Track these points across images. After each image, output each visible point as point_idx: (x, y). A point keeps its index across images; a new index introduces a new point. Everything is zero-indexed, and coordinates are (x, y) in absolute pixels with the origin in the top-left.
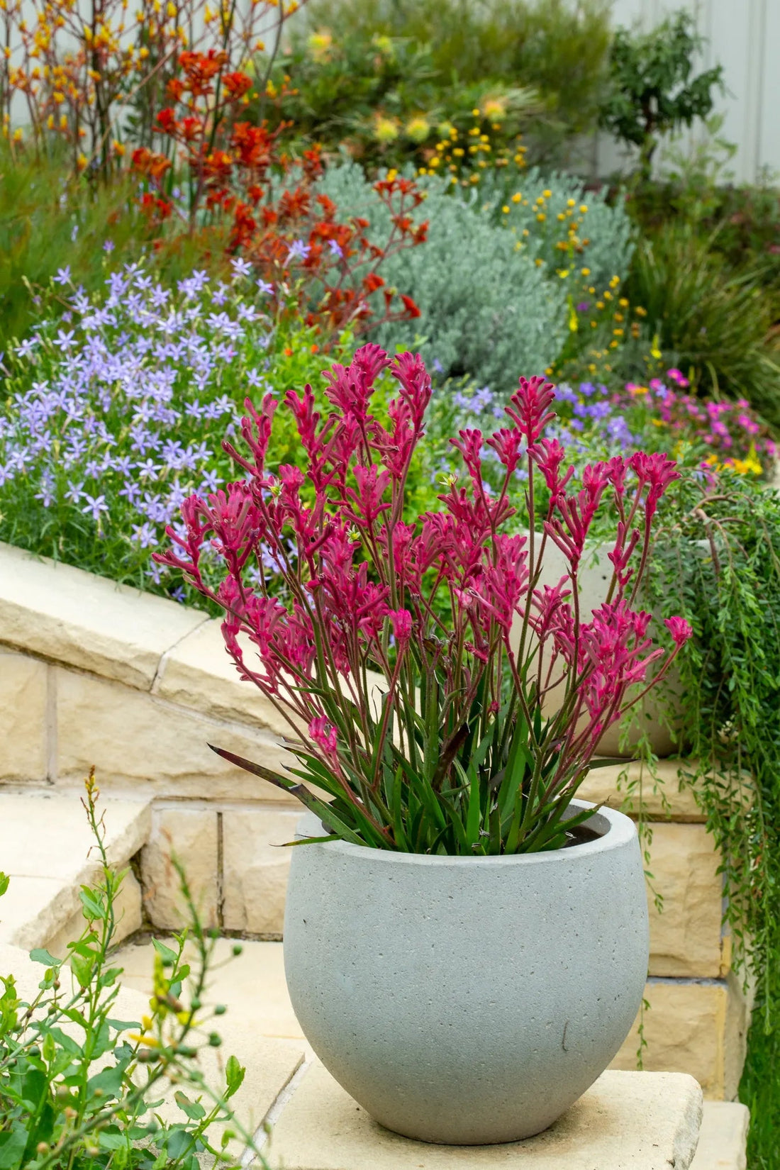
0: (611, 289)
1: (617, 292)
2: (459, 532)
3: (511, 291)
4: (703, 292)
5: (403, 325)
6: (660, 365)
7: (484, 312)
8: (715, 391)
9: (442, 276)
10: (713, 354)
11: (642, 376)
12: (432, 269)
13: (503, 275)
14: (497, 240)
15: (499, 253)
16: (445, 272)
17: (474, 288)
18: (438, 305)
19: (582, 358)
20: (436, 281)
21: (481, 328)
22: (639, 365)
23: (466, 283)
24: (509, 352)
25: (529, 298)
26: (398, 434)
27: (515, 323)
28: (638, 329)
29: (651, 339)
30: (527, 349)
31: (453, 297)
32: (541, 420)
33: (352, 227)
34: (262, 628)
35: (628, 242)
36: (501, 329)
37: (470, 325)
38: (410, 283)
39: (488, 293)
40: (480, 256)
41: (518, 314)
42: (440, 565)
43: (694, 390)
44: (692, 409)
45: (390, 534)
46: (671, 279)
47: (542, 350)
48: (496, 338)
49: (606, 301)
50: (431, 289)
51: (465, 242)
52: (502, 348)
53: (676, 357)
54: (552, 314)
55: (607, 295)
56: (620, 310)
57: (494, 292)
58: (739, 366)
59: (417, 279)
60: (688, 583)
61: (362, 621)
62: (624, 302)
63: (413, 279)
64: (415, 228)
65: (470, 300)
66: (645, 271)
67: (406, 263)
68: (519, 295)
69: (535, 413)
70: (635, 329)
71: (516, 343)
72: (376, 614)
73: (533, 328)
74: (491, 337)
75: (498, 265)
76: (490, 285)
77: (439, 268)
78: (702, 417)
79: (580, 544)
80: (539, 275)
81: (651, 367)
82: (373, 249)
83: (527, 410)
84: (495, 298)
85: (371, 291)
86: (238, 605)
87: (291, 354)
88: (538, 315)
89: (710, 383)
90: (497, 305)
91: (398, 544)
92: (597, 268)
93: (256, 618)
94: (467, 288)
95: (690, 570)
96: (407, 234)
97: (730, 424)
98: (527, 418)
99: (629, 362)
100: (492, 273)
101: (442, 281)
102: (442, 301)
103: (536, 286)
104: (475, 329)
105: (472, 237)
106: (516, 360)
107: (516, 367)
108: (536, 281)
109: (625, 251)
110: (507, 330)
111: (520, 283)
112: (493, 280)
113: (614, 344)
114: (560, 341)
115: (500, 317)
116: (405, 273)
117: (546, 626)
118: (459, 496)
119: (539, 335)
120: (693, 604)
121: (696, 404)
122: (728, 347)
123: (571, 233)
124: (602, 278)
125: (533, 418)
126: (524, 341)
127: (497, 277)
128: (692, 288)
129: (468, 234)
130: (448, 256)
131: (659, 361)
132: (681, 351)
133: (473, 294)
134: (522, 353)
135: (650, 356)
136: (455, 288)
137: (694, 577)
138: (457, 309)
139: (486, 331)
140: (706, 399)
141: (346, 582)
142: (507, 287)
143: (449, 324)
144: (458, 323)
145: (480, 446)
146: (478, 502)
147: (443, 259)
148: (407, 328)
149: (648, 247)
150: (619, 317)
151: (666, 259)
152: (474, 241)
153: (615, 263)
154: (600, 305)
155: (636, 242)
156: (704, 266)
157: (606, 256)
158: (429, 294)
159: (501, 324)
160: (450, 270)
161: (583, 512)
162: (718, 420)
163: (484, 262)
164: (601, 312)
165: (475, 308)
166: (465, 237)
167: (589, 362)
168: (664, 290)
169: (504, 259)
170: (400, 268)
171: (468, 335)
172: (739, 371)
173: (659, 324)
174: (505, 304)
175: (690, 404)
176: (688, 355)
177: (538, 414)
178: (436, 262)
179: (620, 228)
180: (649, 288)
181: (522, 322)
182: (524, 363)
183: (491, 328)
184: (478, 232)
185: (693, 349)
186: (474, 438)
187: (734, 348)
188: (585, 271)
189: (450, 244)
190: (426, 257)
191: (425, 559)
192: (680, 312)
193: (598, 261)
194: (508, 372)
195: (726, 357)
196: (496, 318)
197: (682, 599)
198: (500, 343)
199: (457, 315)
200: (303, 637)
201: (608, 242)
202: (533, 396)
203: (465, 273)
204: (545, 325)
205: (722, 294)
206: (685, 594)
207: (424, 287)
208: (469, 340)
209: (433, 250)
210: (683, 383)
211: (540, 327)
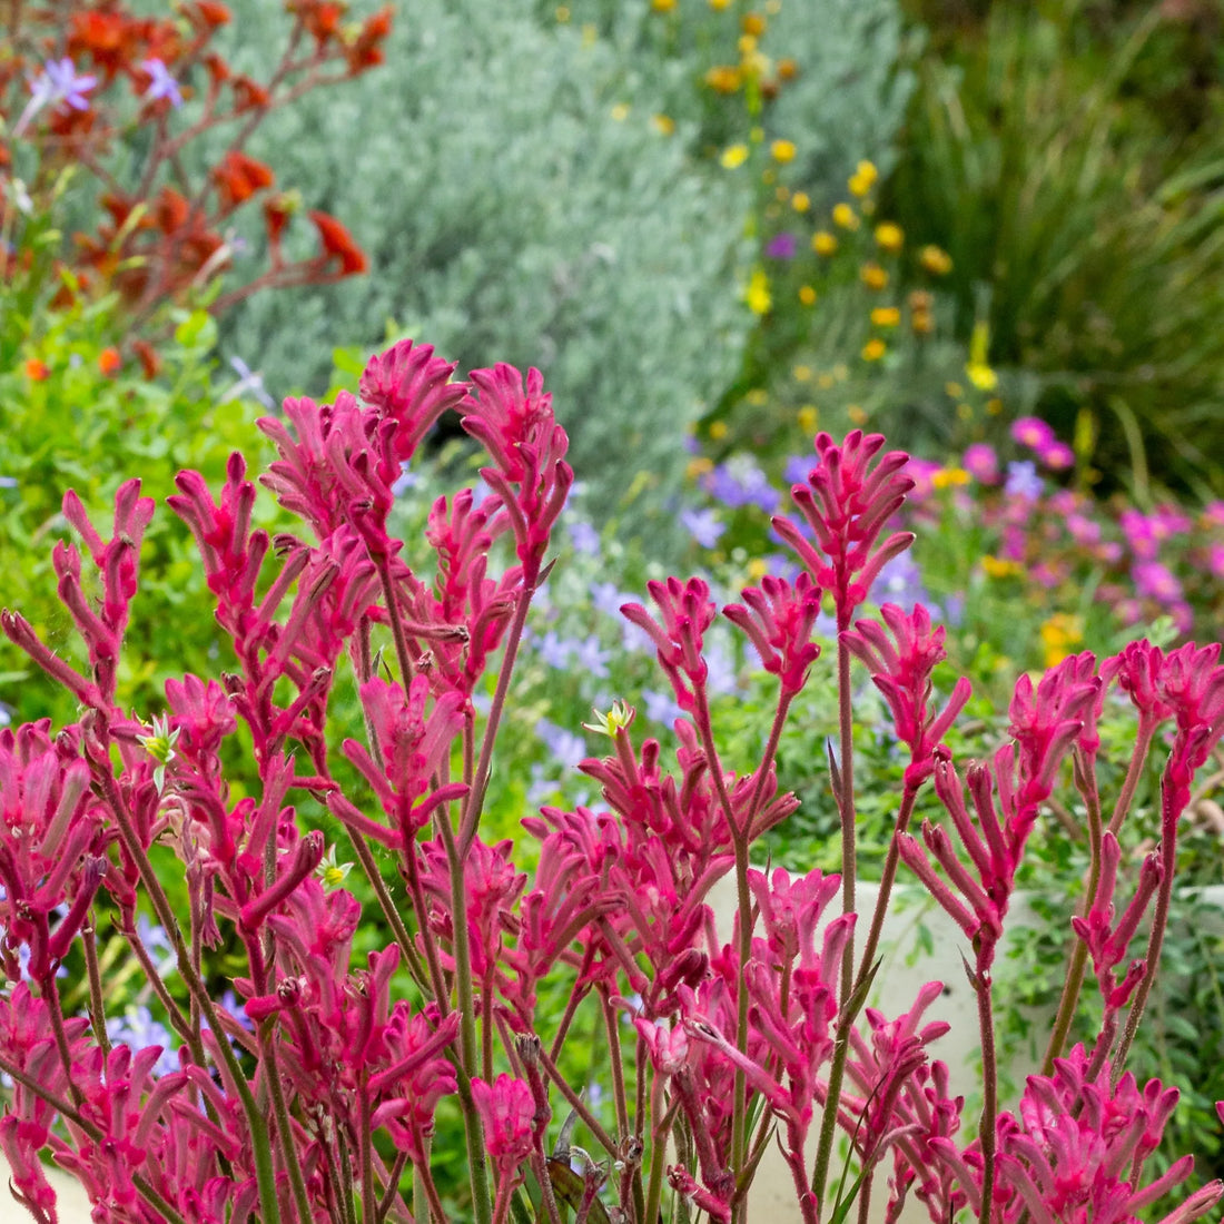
0: (854, 201)
1: (869, 206)
2: (634, 863)
3: (599, 204)
4: (1099, 207)
5: (306, 297)
6: (991, 408)
7: (530, 260)
8: (1138, 480)
9: (412, 159)
10: (1128, 378)
11: (937, 437)
12: (384, 143)
13: (579, 160)
14: (561, 61)
15: (567, 100)
16: (422, 150)
17: (499, 192)
18: (401, 241)
19: (784, 390)
20: (395, 177)
21: (522, 303)
22: (929, 407)
23: (478, 181)
24: (596, 373)
25: (654, 220)
26: (455, 591)
27: (612, 294)
28: (930, 310)
29: (962, 334)
30: (646, 363)
31: (442, 219)
32: (872, 554)
33: (183, 26)
34: (119, 1131)
35: (894, 69)
36: (574, 306)
37: (491, 296)
38: (322, 181)
39: (538, 208)
40: (517, 106)
41: (621, 268)
42: (581, 956)
43: (1088, 476)
44: (1082, 527)
45: (458, 869)
46: (1013, 169)
47: (687, 366)
48: (561, 333)
49: (839, 232)
50: (382, 197)
51: (471, 68)
52: (577, 361)
53: (1031, 387)
54: (711, 266)
55: (844, 214)
56: (881, 255)
57: (554, 207)
58: (1201, 410)
59: (344, 170)
60: (1177, 1006)
61: (384, 1109)
62: (889, 235)
63: (333, 170)
64: (353, 30)
65: (489, 228)
66: (938, 153)
67: (313, 126)
68: (621, 212)
69: (856, 534)
70: (921, 309)
71: (616, 348)
72: (420, 1090)
73: (663, 304)
74: (548, 330)
75: (567, 132)
76: (542, 187)
77: (401, 138)
78: (1110, 552)
79: (999, 898)
80: (675, 157)
81: (966, 412)
82: (241, 84)
83: (836, 524)
84: (556, 221)
85: (236, 200)
86: (45, 1067)
87: (44, 374)
88: (674, 269)
89: (1124, 457)
90: (564, 240)
91: (478, 895)
92: (812, 142)
93: (102, 1101)
94: (479, 197)
95: (1185, 970)
96: (332, 46)
97: (1182, 571)
98: (834, 547)
99: (903, 399)
100: (547, 154)
101: (413, 176)
102: (411, 230)
103: (667, 189)
104: (504, 307)
105: (489, 53)
106: (617, 392)
107: (617, 414)
108: (668, 174)
109: (885, 93)
110: (591, 311)
111: (624, 182)
112: (553, 171)
113: (874, 350)
114: (736, 341)
115: (573, 273)
116: (308, 153)
117: (878, 1124)
118: (639, 763)
119: (679, 324)
120: (1192, 1063)
121: (1089, 516)
122: (1172, 357)
123: (747, 43)
124: (825, 170)
125: (852, 546)
126: (638, 343)
127: (565, 164)
128: (1070, 196)
129: (476, 46)
130: (428, 106)
131: (987, 396)
132: (1043, 369)
133: (496, 211)
134: (634, 373)
135: (965, 382)
136: (449, 195)
137: (1193, 991)
138: (454, 254)
139: (534, 311)
140: (1119, 501)
141: (342, 1001)
142: (586, 193)
143: (433, 293)
144: (457, 289)
145: (706, 624)
146: (693, 778)
147: (414, 113)
148: (316, 304)
149: (947, 86)
150: (875, 275)
151: (996, 115)
152: (497, 66)
153: (858, 126)
154: (823, 241)
155: (917, 67)
156: (1101, 136)
157: (834, 108)
158: (377, 212)
159: (574, 292)
160: (434, 145)
161: (1009, 805)
162: (1153, 559)
163: (524, 124)
164: (824, 262)
165: (502, 249)
166: (469, 55)
167: (803, 399)
168: (992, 205)
169: (579, 114)
170: (296, 139)
171: (486, 324)
172: (1204, 424)
173: (984, 295)
174: (585, 237)
175: (1078, 517)
176: (1063, 379)
177: (865, 538)
178: (393, 122)
179: (871, 30)
180: (953, 196)
181: (633, 288)
182: (640, 402)
183: (548, 306)
184: (507, 41)
185: (1078, 363)
186: (689, 602)
187: (1188, 360)
188: (782, 149)
189: (430, 72)
190: (366, 109)
191: (544, 937)
192: (1035, 263)
193: (812, 119)
194: (595, 428)
195: (1164, 385)
196: (561, 273)
197: (1163, 1047)
198: (572, 345)
199: (453, 269)
200: (210, 1155)
201: (836, 68)
202: (852, 487)
203: (478, 152)
204: (694, 296)
205: (1149, 211)
206: (1170, 1036)
207: (362, 192)
208: (489, 338)
209: (387, 89)
210: (1056, 458)
211: (683, 304)
